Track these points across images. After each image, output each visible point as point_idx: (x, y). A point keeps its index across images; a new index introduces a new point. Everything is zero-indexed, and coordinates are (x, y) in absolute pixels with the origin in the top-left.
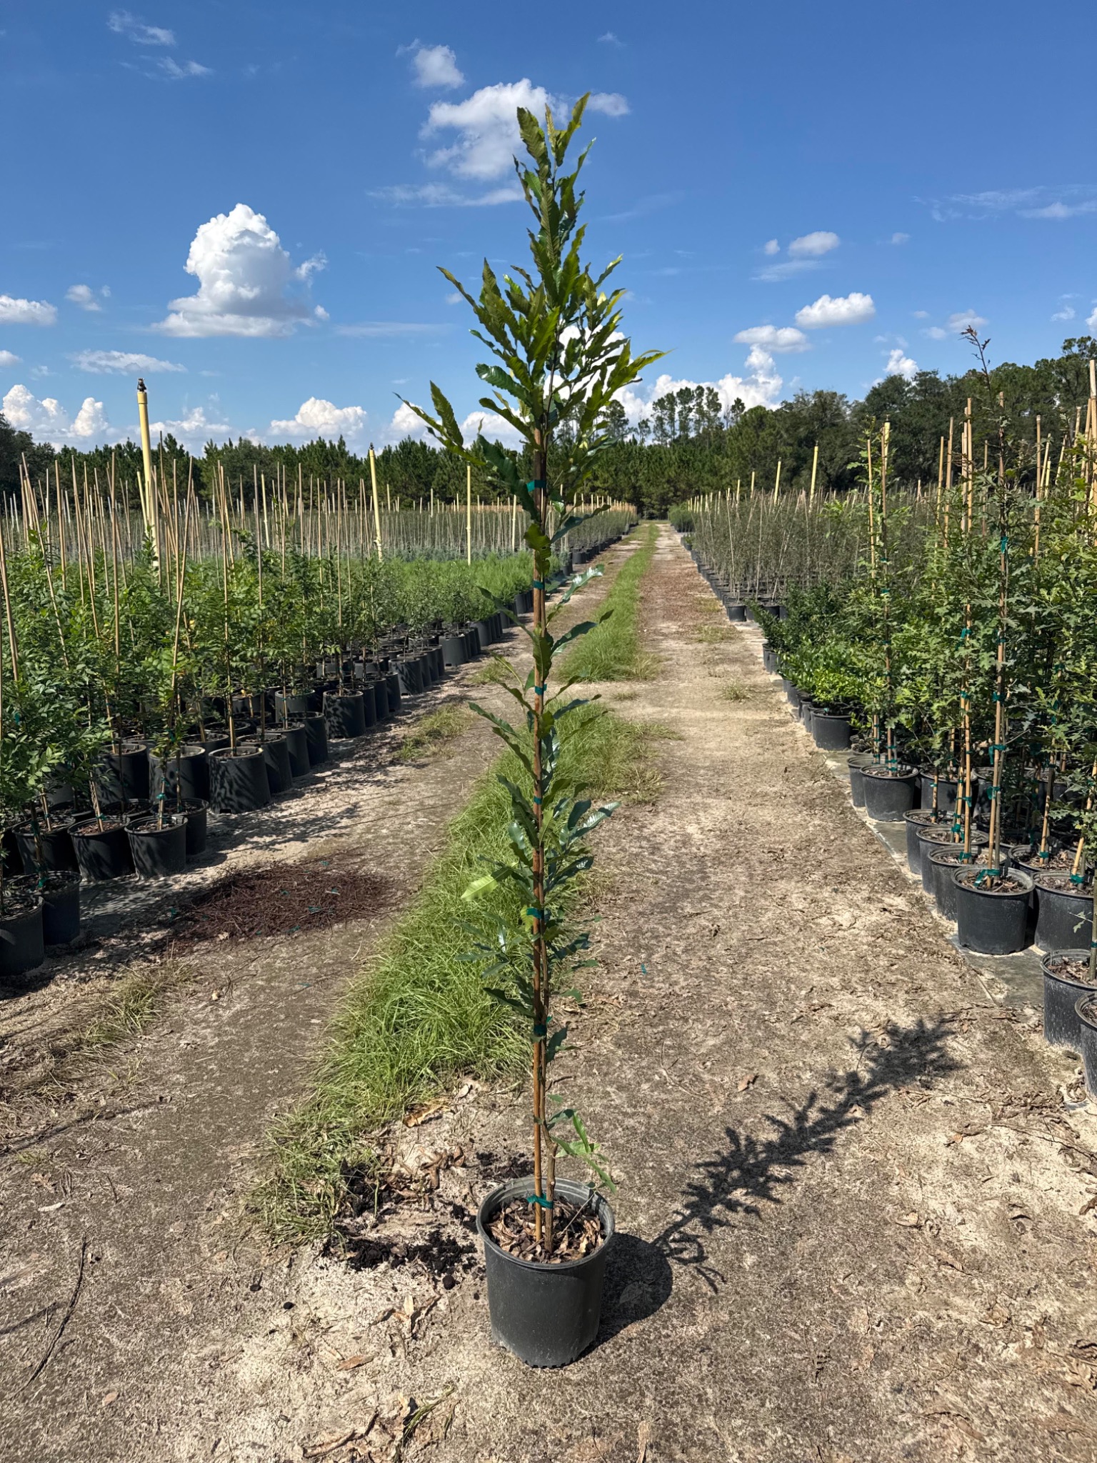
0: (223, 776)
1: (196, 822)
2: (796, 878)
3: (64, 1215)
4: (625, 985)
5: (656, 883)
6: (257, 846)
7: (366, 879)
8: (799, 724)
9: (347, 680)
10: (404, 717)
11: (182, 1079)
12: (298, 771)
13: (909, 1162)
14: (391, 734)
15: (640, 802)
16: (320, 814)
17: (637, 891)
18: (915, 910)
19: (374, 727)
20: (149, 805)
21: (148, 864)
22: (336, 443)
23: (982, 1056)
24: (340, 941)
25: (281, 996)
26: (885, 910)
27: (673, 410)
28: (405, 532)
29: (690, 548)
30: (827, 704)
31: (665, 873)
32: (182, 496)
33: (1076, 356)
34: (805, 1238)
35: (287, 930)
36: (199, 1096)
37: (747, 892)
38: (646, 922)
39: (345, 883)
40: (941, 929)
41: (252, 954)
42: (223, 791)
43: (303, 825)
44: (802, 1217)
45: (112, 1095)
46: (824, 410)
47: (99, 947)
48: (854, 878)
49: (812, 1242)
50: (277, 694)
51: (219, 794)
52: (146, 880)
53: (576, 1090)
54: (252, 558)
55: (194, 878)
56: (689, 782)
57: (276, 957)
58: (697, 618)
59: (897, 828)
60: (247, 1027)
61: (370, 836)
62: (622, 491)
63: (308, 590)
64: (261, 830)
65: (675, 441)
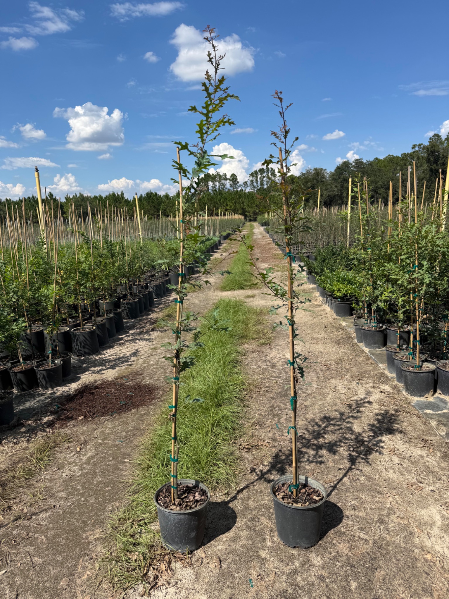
0: (77, 340)
1: (66, 363)
2: (339, 378)
3: (6, 577)
4: (270, 435)
5: (277, 382)
6: (94, 372)
7: (145, 386)
8: (327, 306)
9: (131, 294)
10: (155, 309)
11: (64, 494)
12: (111, 335)
13: (421, 524)
14: (150, 317)
15: (263, 344)
16: (121, 355)
17: (269, 387)
18: (395, 391)
19: (143, 314)
20: (44, 356)
21: (44, 383)
22: (120, 194)
23: (442, 465)
24: (135, 418)
25: (110, 448)
26: (382, 392)
27: (257, 177)
28: (150, 229)
29: (268, 233)
30: (340, 297)
31: (280, 377)
32: (56, 217)
33: (417, 151)
34: (379, 570)
35: (110, 413)
36: (73, 504)
37: (318, 385)
38: (275, 402)
39: (136, 389)
40: (409, 401)
41: (95, 426)
42: (77, 347)
43: (114, 361)
44: (375, 558)
45: (30, 506)
46: (318, 175)
47: (22, 425)
48: (365, 377)
49: (382, 573)
50: (100, 301)
51: (76, 349)
52: (43, 391)
53: (255, 492)
54: (87, 243)
55: (65, 389)
56: (283, 334)
57: (106, 428)
58: (275, 262)
59: (378, 352)
60: (95, 465)
61: (145, 365)
62: (238, 211)
63: (113, 255)
64: (95, 364)
65: (258, 189)
